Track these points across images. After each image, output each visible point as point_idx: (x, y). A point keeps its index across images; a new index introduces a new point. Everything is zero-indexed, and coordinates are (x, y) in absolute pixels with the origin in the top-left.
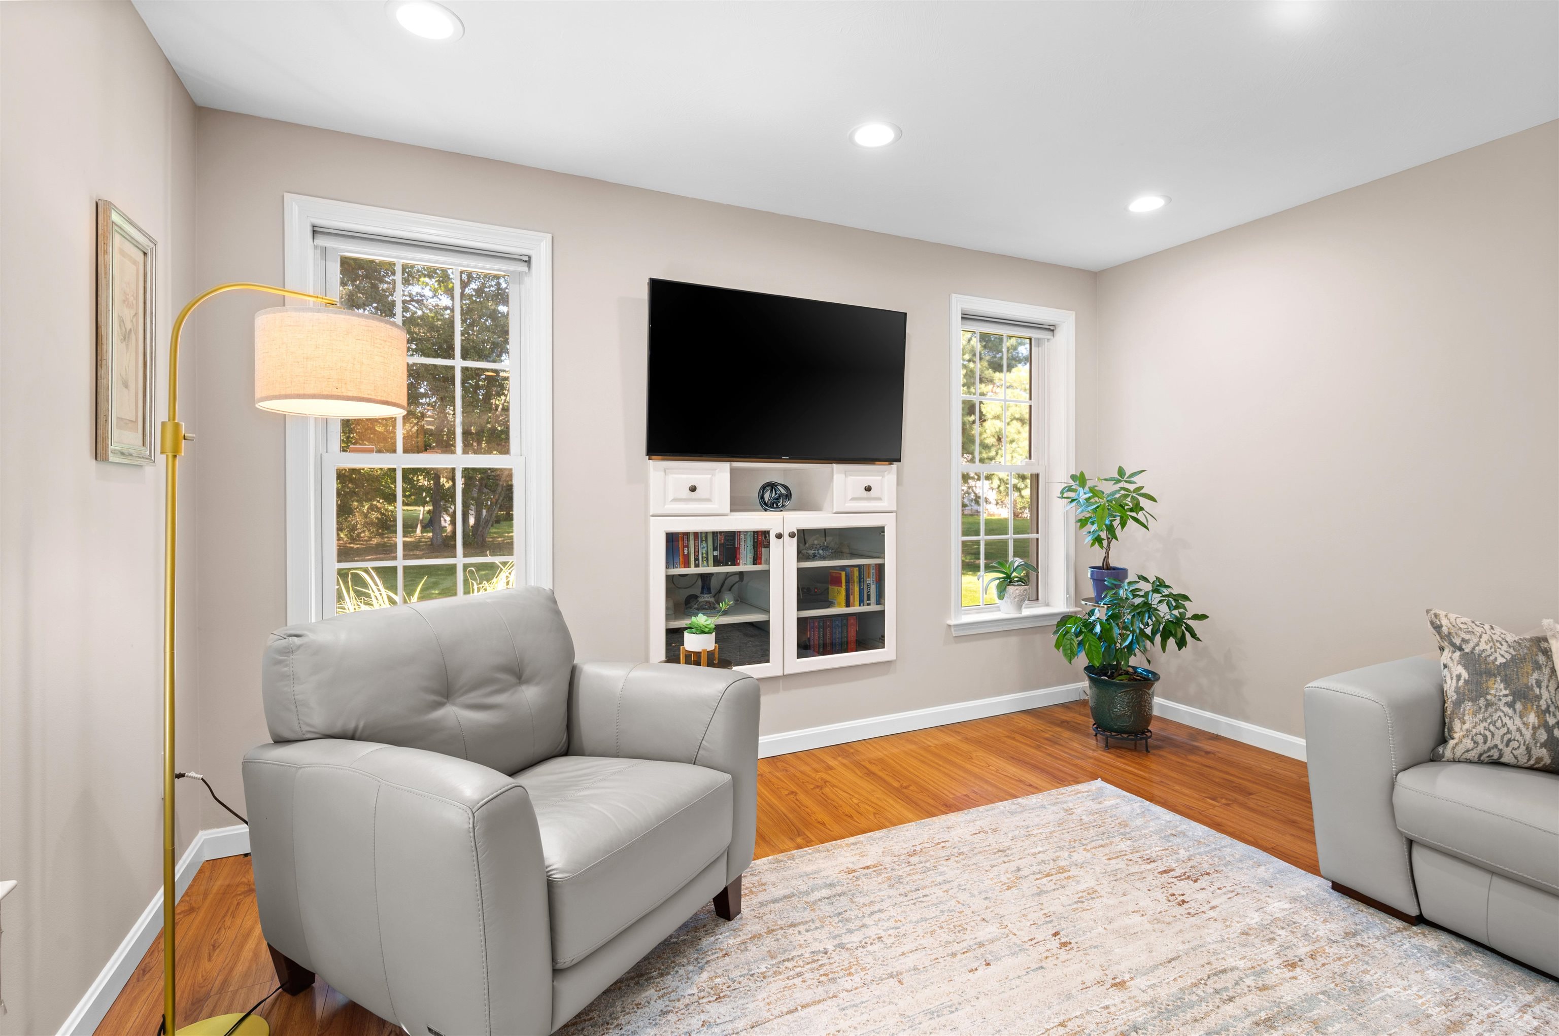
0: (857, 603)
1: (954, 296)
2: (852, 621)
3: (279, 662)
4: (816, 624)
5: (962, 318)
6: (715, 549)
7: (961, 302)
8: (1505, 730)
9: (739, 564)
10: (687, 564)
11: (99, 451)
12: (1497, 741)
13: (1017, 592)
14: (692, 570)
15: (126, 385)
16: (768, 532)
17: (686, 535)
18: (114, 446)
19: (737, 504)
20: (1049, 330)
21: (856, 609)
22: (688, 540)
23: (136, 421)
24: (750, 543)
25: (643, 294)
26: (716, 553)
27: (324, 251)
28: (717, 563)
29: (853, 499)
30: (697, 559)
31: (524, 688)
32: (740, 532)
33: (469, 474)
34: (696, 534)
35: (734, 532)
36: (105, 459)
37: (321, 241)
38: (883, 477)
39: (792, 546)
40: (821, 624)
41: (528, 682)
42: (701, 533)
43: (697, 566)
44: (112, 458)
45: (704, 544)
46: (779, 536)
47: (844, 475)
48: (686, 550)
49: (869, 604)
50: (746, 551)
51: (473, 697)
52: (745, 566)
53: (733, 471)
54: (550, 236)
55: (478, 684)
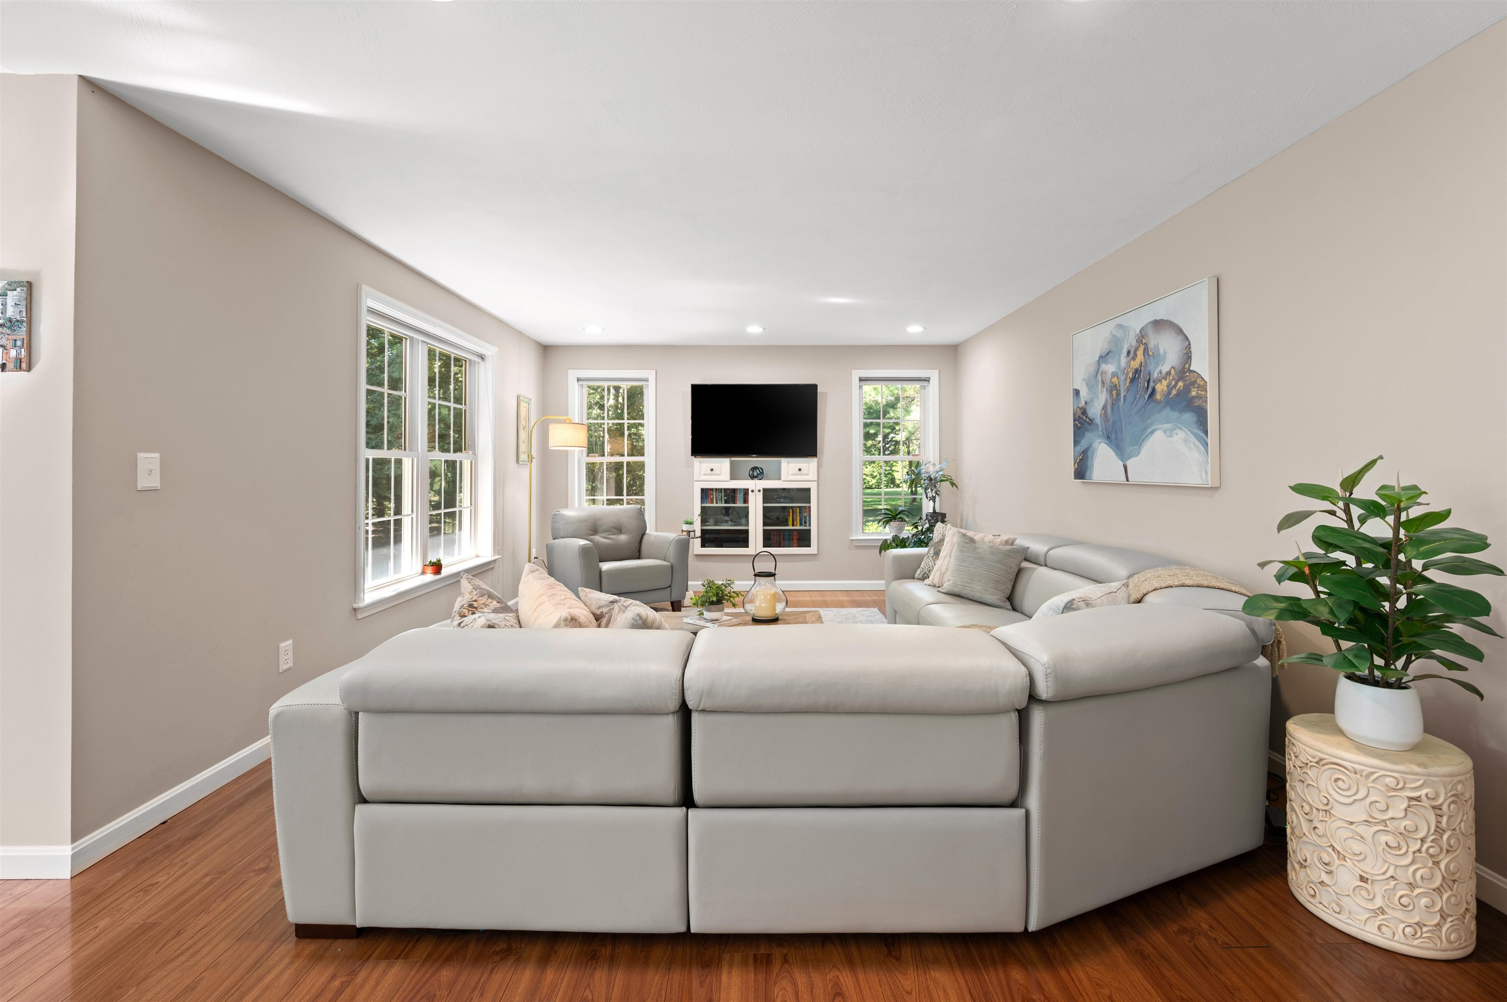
0: (798, 524)
1: (853, 371)
2: (795, 533)
3: (554, 518)
4: (775, 533)
5: (860, 380)
6: (725, 496)
7: (857, 374)
8: (928, 566)
9: (737, 503)
10: (712, 503)
11: (517, 461)
12: (926, 571)
13: (895, 525)
14: (715, 505)
15: (524, 442)
16: (748, 489)
17: (712, 489)
18: (520, 459)
19: (733, 477)
20: (926, 380)
21: (798, 527)
22: (713, 492)
23: (526, 452)
24: (742, 494)
25: (689, 390)
26: (726, 498)
27: (582, 386)
28: (726, 502)
29: (792, 475)
30: (717, 500)
31: (622, 535)
32: (737, 489)
33: (628, 464)
34: (716, 489)
35: (735, 489)
36: (519, 463)
37: (580, 383)
38: (810, 464)
39: (760, 496)
40: (778, 533)
41: (623, 534)
42: (719, 489)
43: (717, 503)
44: (520, 463)
45: (720, 494)
46: (753, 491)
47: (787, 463)
48: (712, 496)
49: (806, 526)
50: (740, 496)
51: (604, 535)
52: (740, 504)
53: (732, 463)
54: (655, 371)
55: (605, 531)
